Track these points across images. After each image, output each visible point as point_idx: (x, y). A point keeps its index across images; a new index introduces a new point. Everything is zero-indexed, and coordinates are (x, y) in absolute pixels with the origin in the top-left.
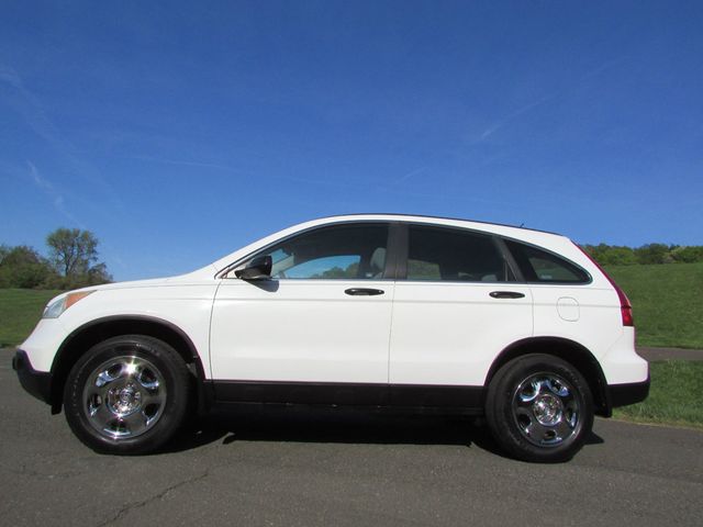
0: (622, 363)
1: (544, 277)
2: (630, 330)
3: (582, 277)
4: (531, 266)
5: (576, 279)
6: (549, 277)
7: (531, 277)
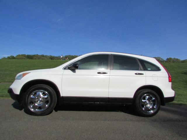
0: (168, 92)
1: (149, 69)
2: (170, 83)
3: (158, 69)
4: (145, 66)
5: (157, 70)
6: (150, 69)
7: (145, 69)
